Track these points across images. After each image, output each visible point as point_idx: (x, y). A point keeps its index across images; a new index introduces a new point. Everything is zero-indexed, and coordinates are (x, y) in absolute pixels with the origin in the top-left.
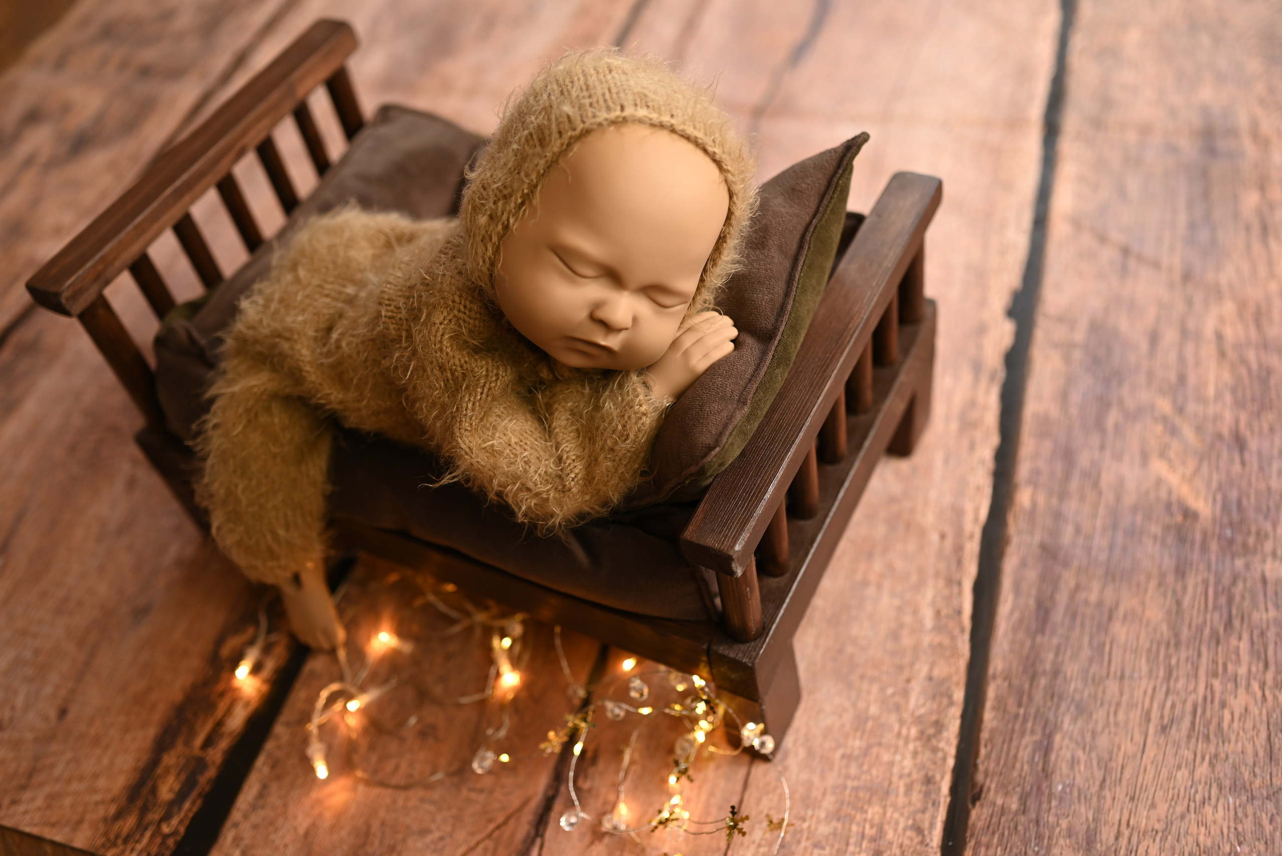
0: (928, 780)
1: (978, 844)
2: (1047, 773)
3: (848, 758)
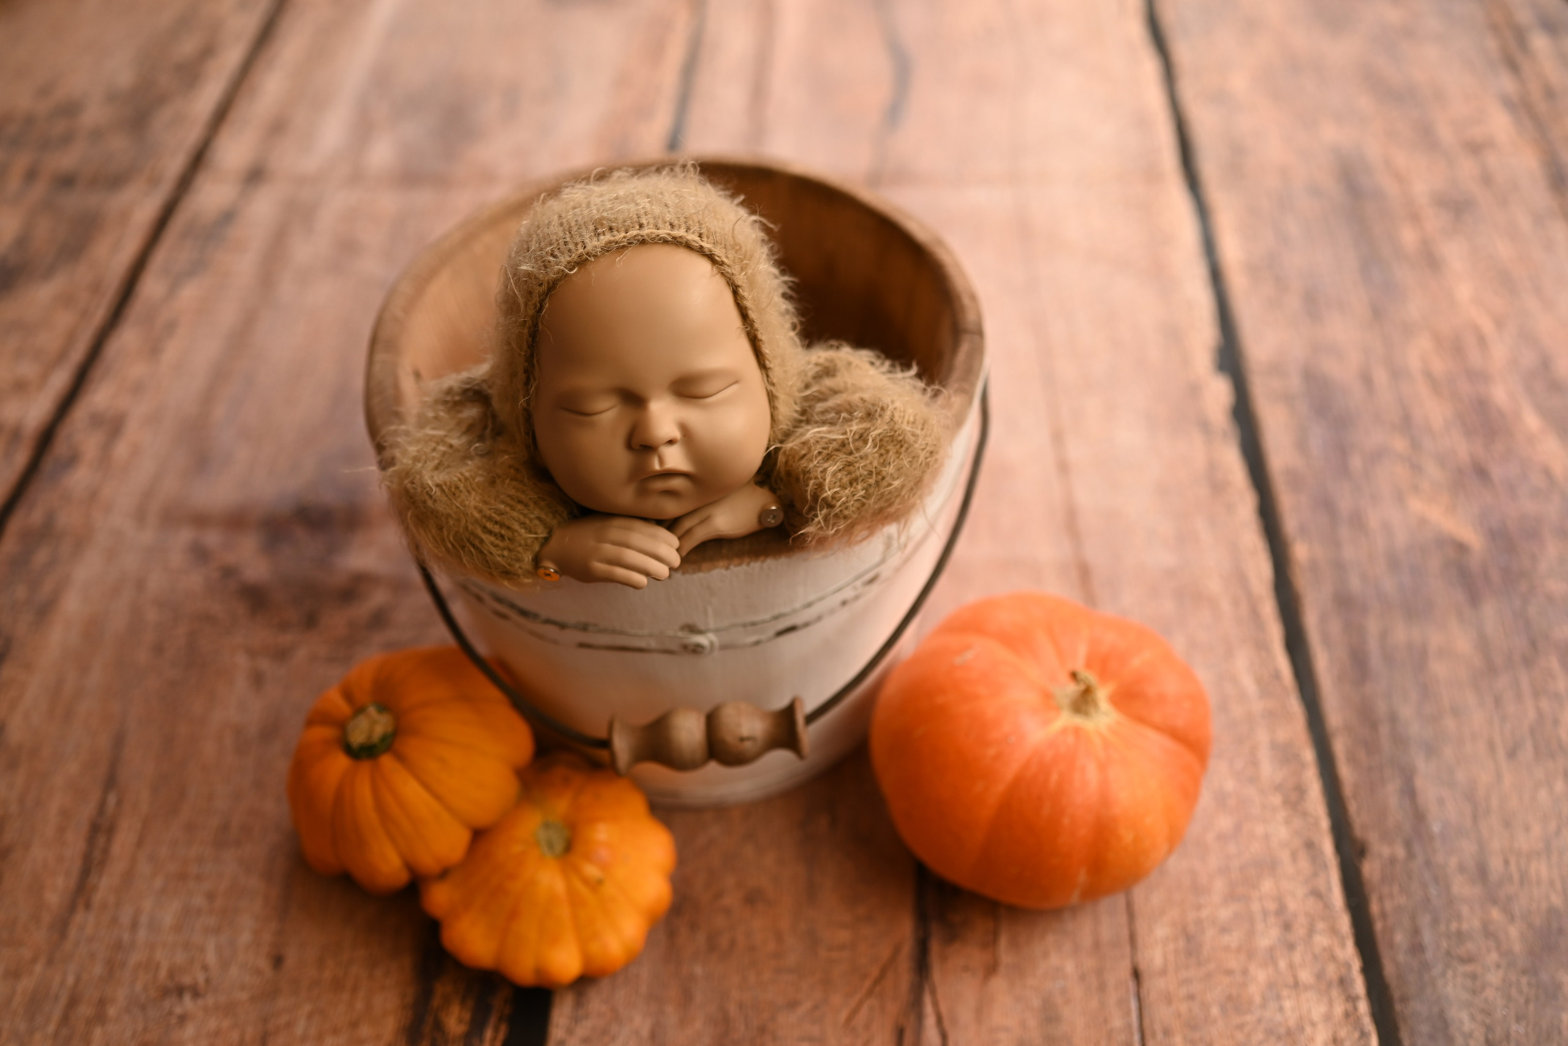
0: (1310, 846)
1: (1381, 899)
2: (1419, 817)
3: (1222, 838)
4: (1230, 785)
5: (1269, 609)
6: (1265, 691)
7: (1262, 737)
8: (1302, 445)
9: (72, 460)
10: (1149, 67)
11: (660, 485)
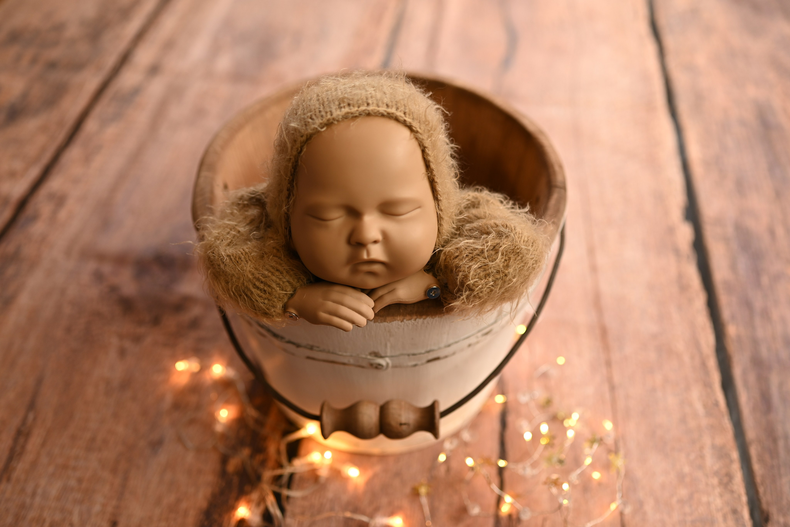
0: (735, 512)
3: (681, 502)
4: (687, 469)
5: (712, 363)
6: (709, 414)
7: (707, 441)
8: (733, 267)
9: (35, 218)
10: (650, 48)
11: (366, 268)
